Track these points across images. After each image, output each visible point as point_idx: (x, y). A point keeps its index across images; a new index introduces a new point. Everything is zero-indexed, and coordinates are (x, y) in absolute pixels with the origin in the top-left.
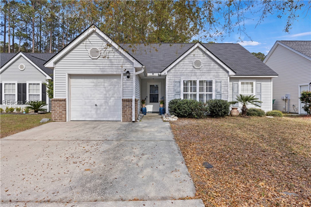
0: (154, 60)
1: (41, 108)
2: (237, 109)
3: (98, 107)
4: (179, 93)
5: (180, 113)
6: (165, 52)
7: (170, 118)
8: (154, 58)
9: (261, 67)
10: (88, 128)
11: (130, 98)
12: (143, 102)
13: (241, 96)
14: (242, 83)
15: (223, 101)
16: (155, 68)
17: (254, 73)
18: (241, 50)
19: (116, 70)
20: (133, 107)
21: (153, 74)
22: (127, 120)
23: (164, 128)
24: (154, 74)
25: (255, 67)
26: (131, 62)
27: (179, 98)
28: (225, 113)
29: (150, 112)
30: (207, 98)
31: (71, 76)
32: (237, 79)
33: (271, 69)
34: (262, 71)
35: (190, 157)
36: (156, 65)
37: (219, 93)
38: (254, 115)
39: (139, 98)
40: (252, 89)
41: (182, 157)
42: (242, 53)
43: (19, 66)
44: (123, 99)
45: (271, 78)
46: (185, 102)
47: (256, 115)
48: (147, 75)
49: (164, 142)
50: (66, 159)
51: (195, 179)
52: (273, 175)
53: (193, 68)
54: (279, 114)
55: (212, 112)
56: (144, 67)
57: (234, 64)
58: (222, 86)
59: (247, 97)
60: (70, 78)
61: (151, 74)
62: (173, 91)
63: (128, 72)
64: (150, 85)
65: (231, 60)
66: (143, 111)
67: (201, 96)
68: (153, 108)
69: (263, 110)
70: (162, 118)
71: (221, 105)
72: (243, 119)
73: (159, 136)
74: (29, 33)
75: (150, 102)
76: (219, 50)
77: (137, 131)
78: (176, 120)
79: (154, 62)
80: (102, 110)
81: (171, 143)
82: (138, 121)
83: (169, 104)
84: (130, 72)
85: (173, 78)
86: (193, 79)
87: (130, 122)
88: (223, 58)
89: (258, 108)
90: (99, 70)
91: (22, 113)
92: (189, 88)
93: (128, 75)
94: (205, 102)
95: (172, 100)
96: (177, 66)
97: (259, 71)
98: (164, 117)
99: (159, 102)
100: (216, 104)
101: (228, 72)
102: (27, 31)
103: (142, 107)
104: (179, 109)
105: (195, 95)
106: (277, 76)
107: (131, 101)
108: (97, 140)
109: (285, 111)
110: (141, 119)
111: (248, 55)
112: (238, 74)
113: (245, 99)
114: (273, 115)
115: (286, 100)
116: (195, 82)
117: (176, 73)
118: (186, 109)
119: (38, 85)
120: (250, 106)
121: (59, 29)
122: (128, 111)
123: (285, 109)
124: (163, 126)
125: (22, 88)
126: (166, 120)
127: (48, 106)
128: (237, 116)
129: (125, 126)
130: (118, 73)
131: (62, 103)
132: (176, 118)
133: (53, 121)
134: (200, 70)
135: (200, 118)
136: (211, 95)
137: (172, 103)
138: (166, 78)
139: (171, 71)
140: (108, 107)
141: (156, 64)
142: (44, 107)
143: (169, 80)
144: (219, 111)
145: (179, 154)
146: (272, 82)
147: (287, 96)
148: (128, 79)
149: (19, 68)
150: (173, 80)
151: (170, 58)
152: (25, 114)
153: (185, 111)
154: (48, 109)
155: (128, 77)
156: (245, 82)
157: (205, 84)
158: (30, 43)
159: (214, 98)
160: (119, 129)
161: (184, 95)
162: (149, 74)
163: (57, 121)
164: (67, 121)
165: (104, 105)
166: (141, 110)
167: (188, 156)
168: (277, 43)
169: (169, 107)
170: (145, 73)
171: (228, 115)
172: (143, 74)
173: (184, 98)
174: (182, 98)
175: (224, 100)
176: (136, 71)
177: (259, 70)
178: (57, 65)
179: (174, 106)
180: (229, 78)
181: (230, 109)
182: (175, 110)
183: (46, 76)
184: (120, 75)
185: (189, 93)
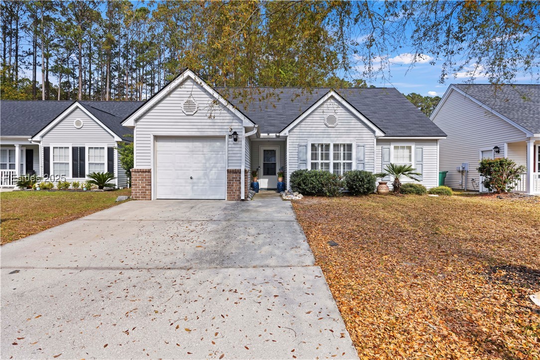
0: (269, 113)
1: (108, 183)
2: (386, 184)
3: (194, 180)
4: (305, 162)
5: (305, 189)
6: (286, 102)
7: (292, 196)
8: (269, 110)
9: (424, 125)
10: (184, 208)
11: (237, 168)
12: (254, 174)
13: (392, 165)
14: (396, 148)
15: (366, 172)
16: (271, 126)
17: (412, 132)
18: (397, 98)
19: (220, 130)
20: (241, 181)
21: (268, 134)
22: (234, 198)
23: (284, 208)
24: (270, 135)
25: (415, 124)
26: (239, 119)
27: (305, 169)
28: (368, 189)
29: (265, 189)
30: (344, 169)
31: (157, 138)
32: (389, 142)
33: (438, 128)
34: (424, 130)
35: (314, 237)
36: (273, 122)
37: (360, 161)
38: (410, 193)
39: (249, 169)
40: (410, 156)
41: (304, 236)
42: (398, 103)
43: (74, 123)
44: (228, 170)
45: (437, 140)
46: (314, 174)
47: (413, 192)
48: (260, 136)
49: (284, 222)
50: (171, 238)
51: (316, 254)
52: (400, 251)
53: (325, 126)
54: (446, 192)
55: (351, 188)
56: (256, 126)
57: (385, 120)
58: (366, 151)
59: (401, 167)
60: (156, 141)
61: (266, 135)
62: (297, 159)
63: (235, 133)
64: (264, 150)
65: (381, 114)
66: (255, 187)
67: (336, 166)
68: (269, 183)
69: (425, 185)
70: (281, 196)
71: (363, 179)
72: (394, 198)
73: (277, 216)
74: (72, 67)
75: (264, 174)
76: (366, 98)
77: (248, 211)
78: (300, 198)
79: (270, 117)
80: (200, 185)
81: (292, 223)
82: (248, 199)
83: (291, 177)
84: (237, 133)
85: (298, 141)
86: (325, 142)
87: (238, 200)
88: (369, 111)
89: (416, 183)
90: (196, 130)
91: (81, 190)
92: (320, 155)
93: (235, 137)
94: (342, 173)
95: (295, 172)
96: (303, 123)
97: (421, 131)
98: (284, 195)
99: (277, 175)
100: (356, 177)
101: (374, 132)
102: (68, 63)
103: (253, 181)
104: (304, 183)
105: (327, 165)
106: (445, 138)
107: (239, 172)
108: (200, 221)
109: (461, 188)
110: (252, 197)
111: (407, 105)
112: (390, 134)
113: (399, 171)
114: (438, 193)
115: (463, 172)
116: (328, 146)
117: (301, 133)
118: (314, 184)
119: (102, 150)
120: (404, 180)
121: (119, 59)
122: (235, 186)
123: (462, 185)
124: (283, 206)
125: (79, 154)
126: (287, 198)
127: (116, 180)
128: (386, 194)
129: (232, 205)
130: (222, 134)
131: (146, 175)
132: (301, 196)
133: (134, 200)
134: (335, 129)
135: (333, 196)
136: (350, 165)
137: (295, 175)
138: (286, 139)
139: (294, 131)
140: (208, 182)
141: (272, 120)
142: (112, 182)
143: (291, 143)
144: (360, 186)
145: (301, 234)
146: (438, 146)
147: (464, 166)
148: (235, 142)
149: (74, 124)
150: (298, 143)
151: (292, 111)
152: (85, 191)
153: (313, 187)
154: (117, 184)
155: (236, 140)
156: (399, 145)
157: (342, 148)
158: (74, 82)
159: (354, 168)
160: (225, 209)
161: (312, 164)
162: (263, 135)
163: (139, 200)
164: (152, 199)
165: (203, 178)
166: (252, 185)
167: (311, 235)
168: (452, 87)
169: (290, 181)
170: (258, 134)
171: (373, 193)
172: (255, 136)
173: (312, 168)
174: (309, 169)
175: (368, 171)
176: (246, 132)
177: (421, 129)
178: (138, 123)
179: (298, 180)
180: (375, 140)
181: (377, 184)
182: (299, 184)
183: (114, 137)
184: (224, 137)
185: (320, 161)
